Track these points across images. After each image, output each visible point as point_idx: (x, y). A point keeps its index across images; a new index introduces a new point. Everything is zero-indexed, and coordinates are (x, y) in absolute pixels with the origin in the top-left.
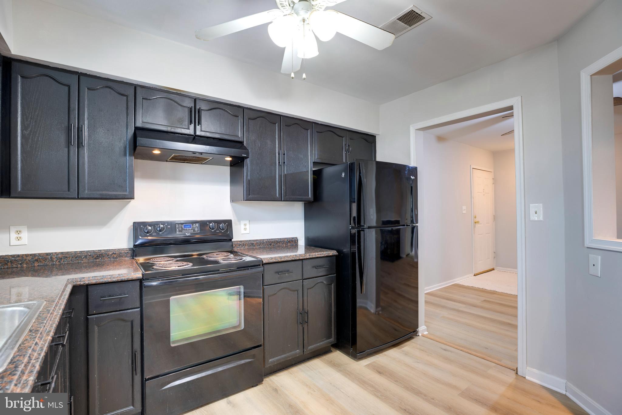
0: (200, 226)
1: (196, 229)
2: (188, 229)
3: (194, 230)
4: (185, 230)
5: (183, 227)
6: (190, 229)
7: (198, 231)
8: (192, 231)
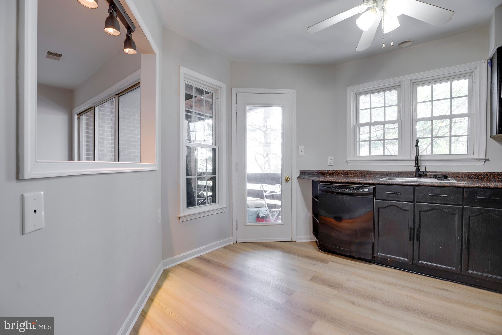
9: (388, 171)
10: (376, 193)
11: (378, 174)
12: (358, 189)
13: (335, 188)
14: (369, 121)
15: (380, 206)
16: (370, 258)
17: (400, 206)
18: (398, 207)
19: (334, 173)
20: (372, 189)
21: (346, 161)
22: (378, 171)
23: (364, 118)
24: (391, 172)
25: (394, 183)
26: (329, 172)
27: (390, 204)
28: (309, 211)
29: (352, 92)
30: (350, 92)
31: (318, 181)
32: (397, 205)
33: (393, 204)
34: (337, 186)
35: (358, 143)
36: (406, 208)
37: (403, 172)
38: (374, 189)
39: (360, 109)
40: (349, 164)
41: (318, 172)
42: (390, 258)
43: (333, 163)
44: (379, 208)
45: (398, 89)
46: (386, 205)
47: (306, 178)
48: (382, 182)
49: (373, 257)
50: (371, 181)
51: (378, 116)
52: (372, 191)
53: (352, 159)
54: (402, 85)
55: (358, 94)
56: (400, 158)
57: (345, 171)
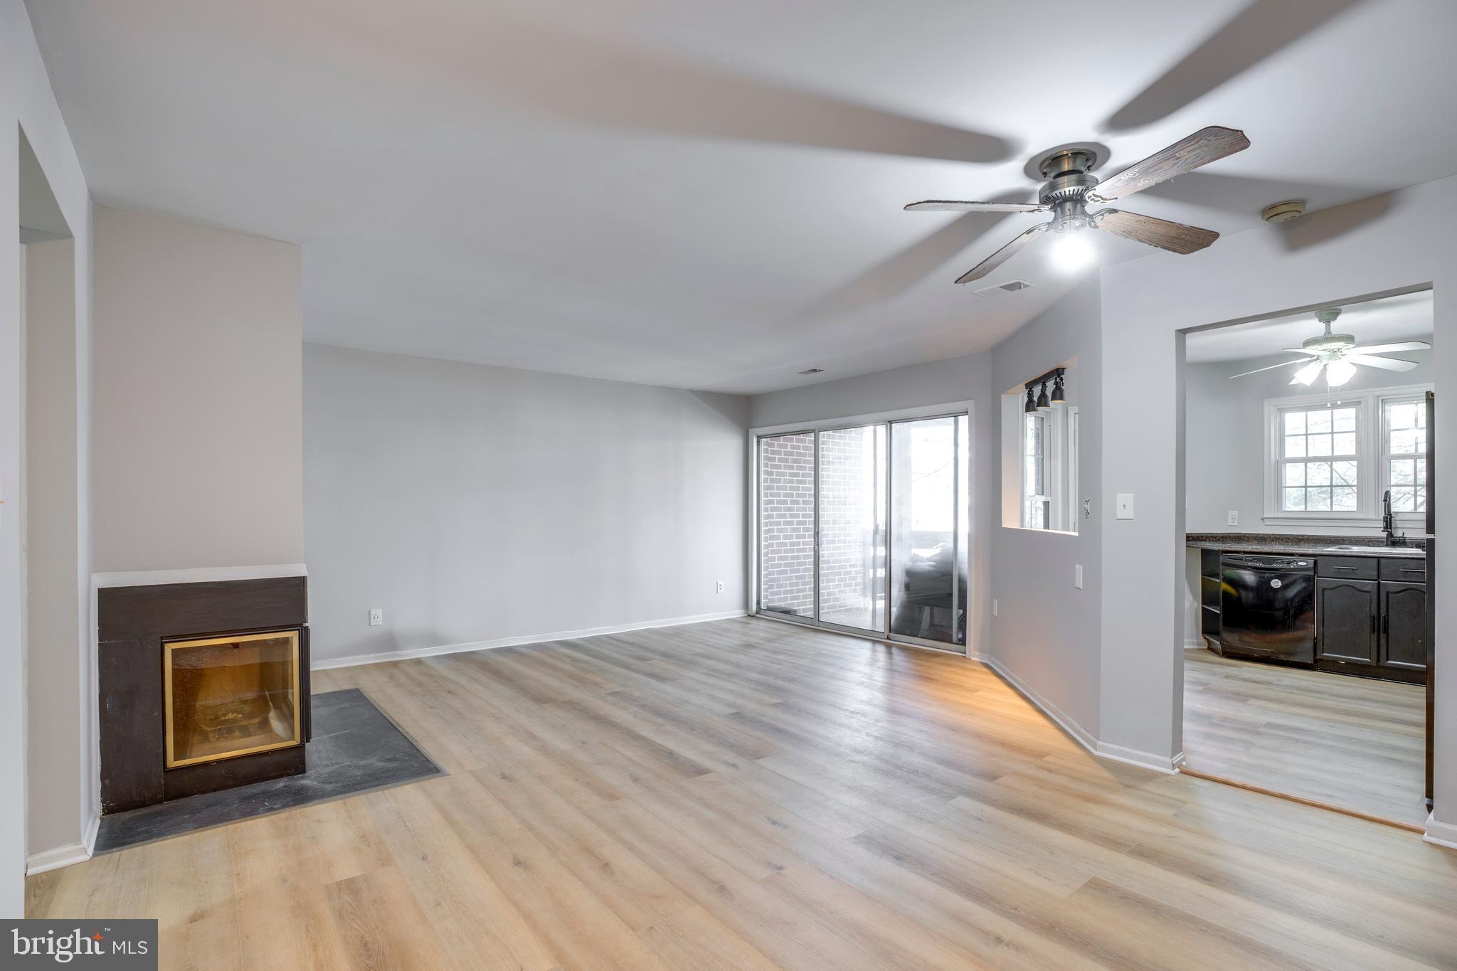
9: (1339, 537)
10: (1319, 568)
11: (1320, 540)
12: (1289, 563)
13: (1251, 561)
14: (1304, 455)
15: (1325, 585)
16: (1310, 661)
17: (1357, 586)
18: (1353, 587)
19: (1239, 538)
20: (1311, 560)
21: (1262, 519)
22: (1321, 536)
23: (1293, 448)
24: (1343, 537)
25: (1348, 554)
26: (1230, 537)
27: (1341, 584)
28: (1195, 598)
29: (1272, 407)
30: (1269, 408)
31: (1219, 551)
32: (1352, 585)
33: (1348, 584)
34: (1254, 558)
35: (1284, 489)
36: (1366, 589)
37: (1366, 538)
38: (1315, 562)
39: (1286, 434)
40: (1266, 523)
41: (1211, 536)
42: (1343, 659)
43: (1236, 521)
44: (1324, 589)
45: (1355, 406)
46: (1334, 585)
47: (1196, 546)
48: (1328, 553)
49: (1316, 661)
50: (1310, 551)
51: (1320, 447)
52: (1312, 565)
53: (1272, 516)
54: (1363, 402)
55: (1282, 411)
56: (1360, 516)
57: (1260, 534)
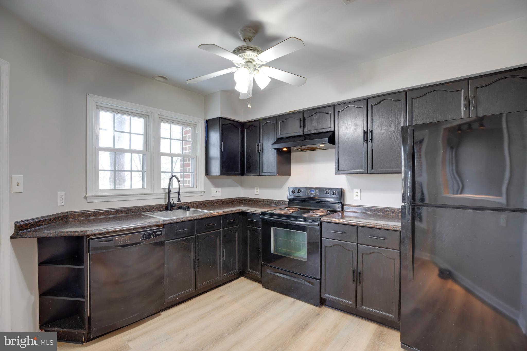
0: (319, 191)
1: (317, 193)
2: (312, 193)
3: (316, 194)
4: (311, 193)
5: (310, 191)
6: (314, 193)
7: (318, 194)
8: (315, 194)
21: (85, 198)
23: (105, 141)
26: (60, 217)
40: (88, 201)
41: (47, 220)
45: (144, 118)
51: (122, 143)
53: (93, 194)
56: (148, 191)
